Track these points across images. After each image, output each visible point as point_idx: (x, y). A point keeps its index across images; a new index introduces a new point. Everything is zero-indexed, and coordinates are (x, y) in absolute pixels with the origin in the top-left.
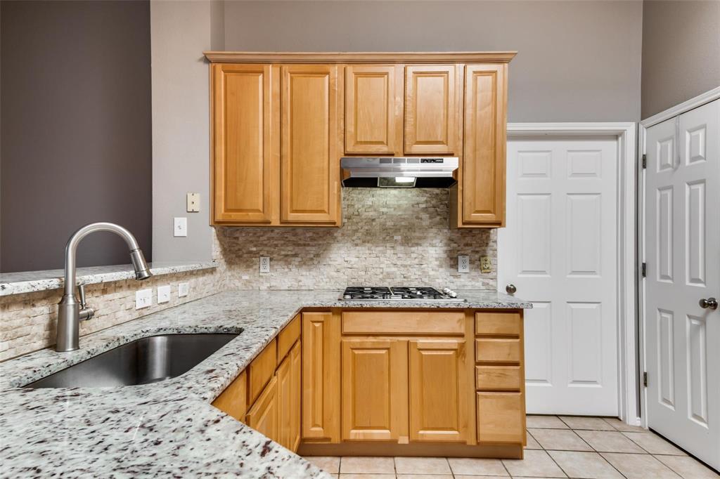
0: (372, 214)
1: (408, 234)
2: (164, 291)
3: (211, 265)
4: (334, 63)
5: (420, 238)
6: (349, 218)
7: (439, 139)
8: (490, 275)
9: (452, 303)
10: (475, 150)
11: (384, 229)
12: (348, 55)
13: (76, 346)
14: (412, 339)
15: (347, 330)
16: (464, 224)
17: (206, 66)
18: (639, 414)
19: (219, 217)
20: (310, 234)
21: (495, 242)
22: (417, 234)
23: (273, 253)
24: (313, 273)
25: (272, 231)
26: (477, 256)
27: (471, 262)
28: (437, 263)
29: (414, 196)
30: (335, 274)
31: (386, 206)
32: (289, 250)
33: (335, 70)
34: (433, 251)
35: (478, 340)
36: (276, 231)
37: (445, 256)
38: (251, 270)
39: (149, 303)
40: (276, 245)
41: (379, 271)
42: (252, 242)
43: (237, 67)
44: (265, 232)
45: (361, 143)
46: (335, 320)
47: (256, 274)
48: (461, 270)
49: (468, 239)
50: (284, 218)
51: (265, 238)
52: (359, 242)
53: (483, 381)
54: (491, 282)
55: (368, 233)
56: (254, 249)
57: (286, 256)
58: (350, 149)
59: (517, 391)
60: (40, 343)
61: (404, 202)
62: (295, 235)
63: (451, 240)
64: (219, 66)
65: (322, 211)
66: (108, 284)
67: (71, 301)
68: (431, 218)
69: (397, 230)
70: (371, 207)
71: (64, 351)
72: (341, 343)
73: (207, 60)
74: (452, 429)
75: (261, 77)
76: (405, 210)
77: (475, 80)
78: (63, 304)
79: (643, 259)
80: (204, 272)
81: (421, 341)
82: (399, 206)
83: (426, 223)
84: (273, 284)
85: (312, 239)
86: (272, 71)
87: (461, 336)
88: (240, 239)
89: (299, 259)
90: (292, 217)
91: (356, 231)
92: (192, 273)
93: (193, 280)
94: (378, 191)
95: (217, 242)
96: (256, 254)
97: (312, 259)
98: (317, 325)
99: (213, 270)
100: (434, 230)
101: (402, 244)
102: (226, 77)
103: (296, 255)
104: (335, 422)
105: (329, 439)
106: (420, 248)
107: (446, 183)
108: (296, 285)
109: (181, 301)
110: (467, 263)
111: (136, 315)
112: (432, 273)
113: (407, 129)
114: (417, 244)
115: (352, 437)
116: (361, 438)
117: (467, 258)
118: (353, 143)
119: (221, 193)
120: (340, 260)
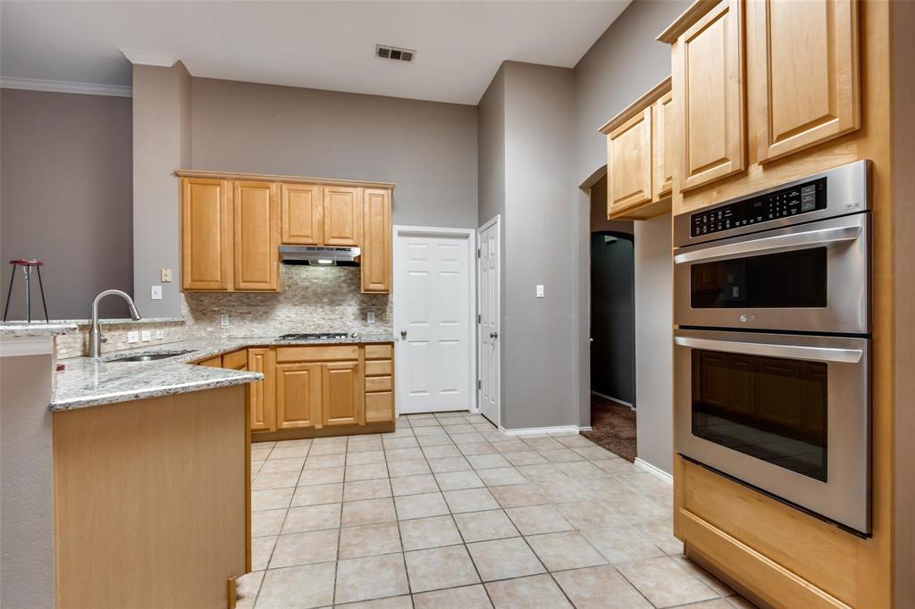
0: (306, 283)
1: (333, 297)
2: (146, 334)
3: (181, 319)
4: (273, 181)
5: (341, 301)
6: (289, 287)
7: (347, 236)
8: (389, 324)
9: (349, 340)
10: (371, 244)
11: (315, 294)
12: (284, 178)
13: (100, 354)
14: (324, 364)
15: (280, 359)
16: (365, 290)
17: (177, 178)
18: (477, 406)
19: (186, 286)
20: (259, 298)
21: (392, 302)
22: (339, 298)
23: (231, 311)
24: (263, 325)
25: (230, 296)
26: (380, 312)
27: (376, 316)
28: (353, 317)
29: (336, 271)
30: (279, 326)
31: (317, 278)
32: (244, 309)
33: (274, 186)
34: (351, 309)
35: (367, 362)
36: (234, 295)
37: (358, 312)
38: (214, 324)
39: (136, 340)
40: (234, 306)
41: (312, 323)
42: (214, 303)
43: (200, 180)
44: (225, 297)
45: (294, 236)
46: (271, 354)
47: (218, 326)
48: (369, 321)
49: (374, 301)
50: (237, 287)
51: (225, 300)
52: (297, 303)
53: (369, 386)
54: (389, 329)
55: (303, 297)
56: (216, 309)
57: (241, 313)
58: (285, 240)
59: (390, 391)
60: (79, 353)
61: (330, 276)
62: (248, 298)
63: (362, 302)
64: (186, 180)
65: (266, 282)
66: (112, 325)
67: (96, 331)
68: (349, 287)
69: (324, 295)
70: (305, 279)
71: (93, 356)
72: (276, 368)
73: (177, 175)
74: (350, 417)
75: (218, 188)
76: (330, 281)
77: (370, 199)
78: (91, 332)
79: (480, 313)
80: (176, 324)
81: (330, 364)
82: (326, 279)
83: (345, 290)
84: (232, 333)
85: (262, 301)
86: (227, 185)
87: (356, 360)
88: (205, 301)
89: (252, 316)
90: (243, 285)
91: (296, 295)
92: (166, 324)
93: (167, 329)
94: (311, 268)
95: (186, 303)
96: (218, 312)
97: (262, 316)
98: (259, 357)
99: (183, 323)
100: (351, 295)
101: (329, 305)
102: (191, 187)
103: (249, 313)
104: (272, 418)
105: (268, 429)
106: (342, 307)
107: (355, 264)
108: (249, 334)
109: (158, 342)
110: (373, 317)
111: (128, 347)
112: (349, 324)
113: (326, 228)
114: (339, 305)
115: (284, 427)
116: (290, 426)
117: (373, 314)
118: (288, 235)
119: (188, 268)
120: (283, 316)
